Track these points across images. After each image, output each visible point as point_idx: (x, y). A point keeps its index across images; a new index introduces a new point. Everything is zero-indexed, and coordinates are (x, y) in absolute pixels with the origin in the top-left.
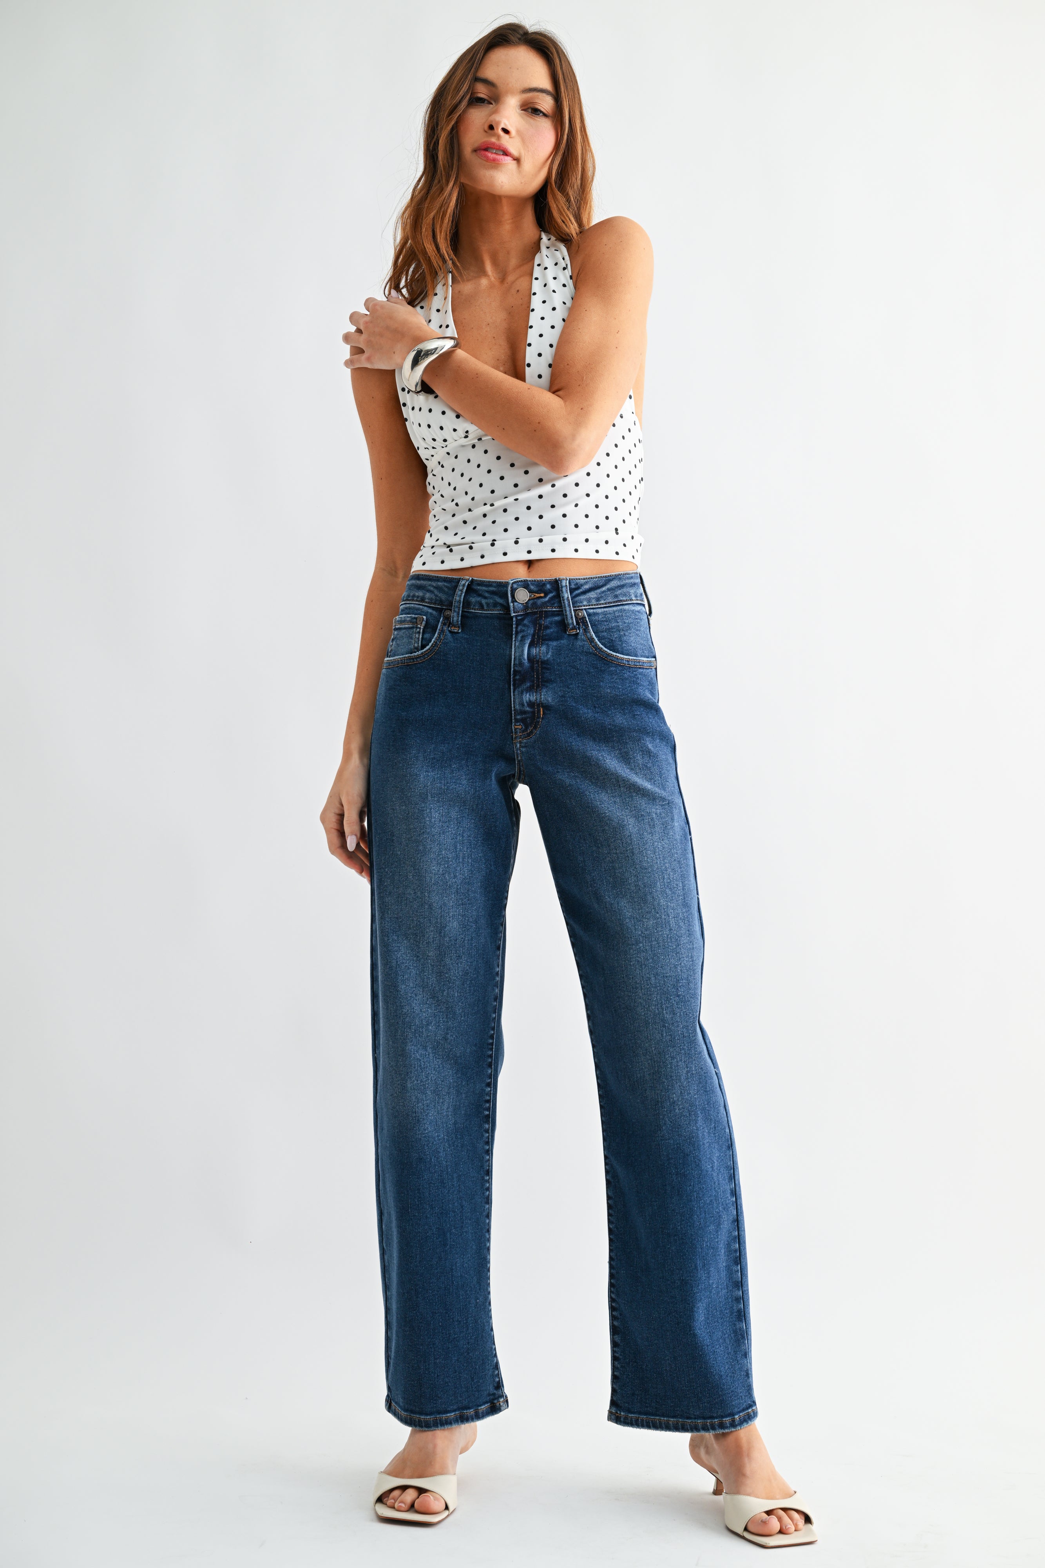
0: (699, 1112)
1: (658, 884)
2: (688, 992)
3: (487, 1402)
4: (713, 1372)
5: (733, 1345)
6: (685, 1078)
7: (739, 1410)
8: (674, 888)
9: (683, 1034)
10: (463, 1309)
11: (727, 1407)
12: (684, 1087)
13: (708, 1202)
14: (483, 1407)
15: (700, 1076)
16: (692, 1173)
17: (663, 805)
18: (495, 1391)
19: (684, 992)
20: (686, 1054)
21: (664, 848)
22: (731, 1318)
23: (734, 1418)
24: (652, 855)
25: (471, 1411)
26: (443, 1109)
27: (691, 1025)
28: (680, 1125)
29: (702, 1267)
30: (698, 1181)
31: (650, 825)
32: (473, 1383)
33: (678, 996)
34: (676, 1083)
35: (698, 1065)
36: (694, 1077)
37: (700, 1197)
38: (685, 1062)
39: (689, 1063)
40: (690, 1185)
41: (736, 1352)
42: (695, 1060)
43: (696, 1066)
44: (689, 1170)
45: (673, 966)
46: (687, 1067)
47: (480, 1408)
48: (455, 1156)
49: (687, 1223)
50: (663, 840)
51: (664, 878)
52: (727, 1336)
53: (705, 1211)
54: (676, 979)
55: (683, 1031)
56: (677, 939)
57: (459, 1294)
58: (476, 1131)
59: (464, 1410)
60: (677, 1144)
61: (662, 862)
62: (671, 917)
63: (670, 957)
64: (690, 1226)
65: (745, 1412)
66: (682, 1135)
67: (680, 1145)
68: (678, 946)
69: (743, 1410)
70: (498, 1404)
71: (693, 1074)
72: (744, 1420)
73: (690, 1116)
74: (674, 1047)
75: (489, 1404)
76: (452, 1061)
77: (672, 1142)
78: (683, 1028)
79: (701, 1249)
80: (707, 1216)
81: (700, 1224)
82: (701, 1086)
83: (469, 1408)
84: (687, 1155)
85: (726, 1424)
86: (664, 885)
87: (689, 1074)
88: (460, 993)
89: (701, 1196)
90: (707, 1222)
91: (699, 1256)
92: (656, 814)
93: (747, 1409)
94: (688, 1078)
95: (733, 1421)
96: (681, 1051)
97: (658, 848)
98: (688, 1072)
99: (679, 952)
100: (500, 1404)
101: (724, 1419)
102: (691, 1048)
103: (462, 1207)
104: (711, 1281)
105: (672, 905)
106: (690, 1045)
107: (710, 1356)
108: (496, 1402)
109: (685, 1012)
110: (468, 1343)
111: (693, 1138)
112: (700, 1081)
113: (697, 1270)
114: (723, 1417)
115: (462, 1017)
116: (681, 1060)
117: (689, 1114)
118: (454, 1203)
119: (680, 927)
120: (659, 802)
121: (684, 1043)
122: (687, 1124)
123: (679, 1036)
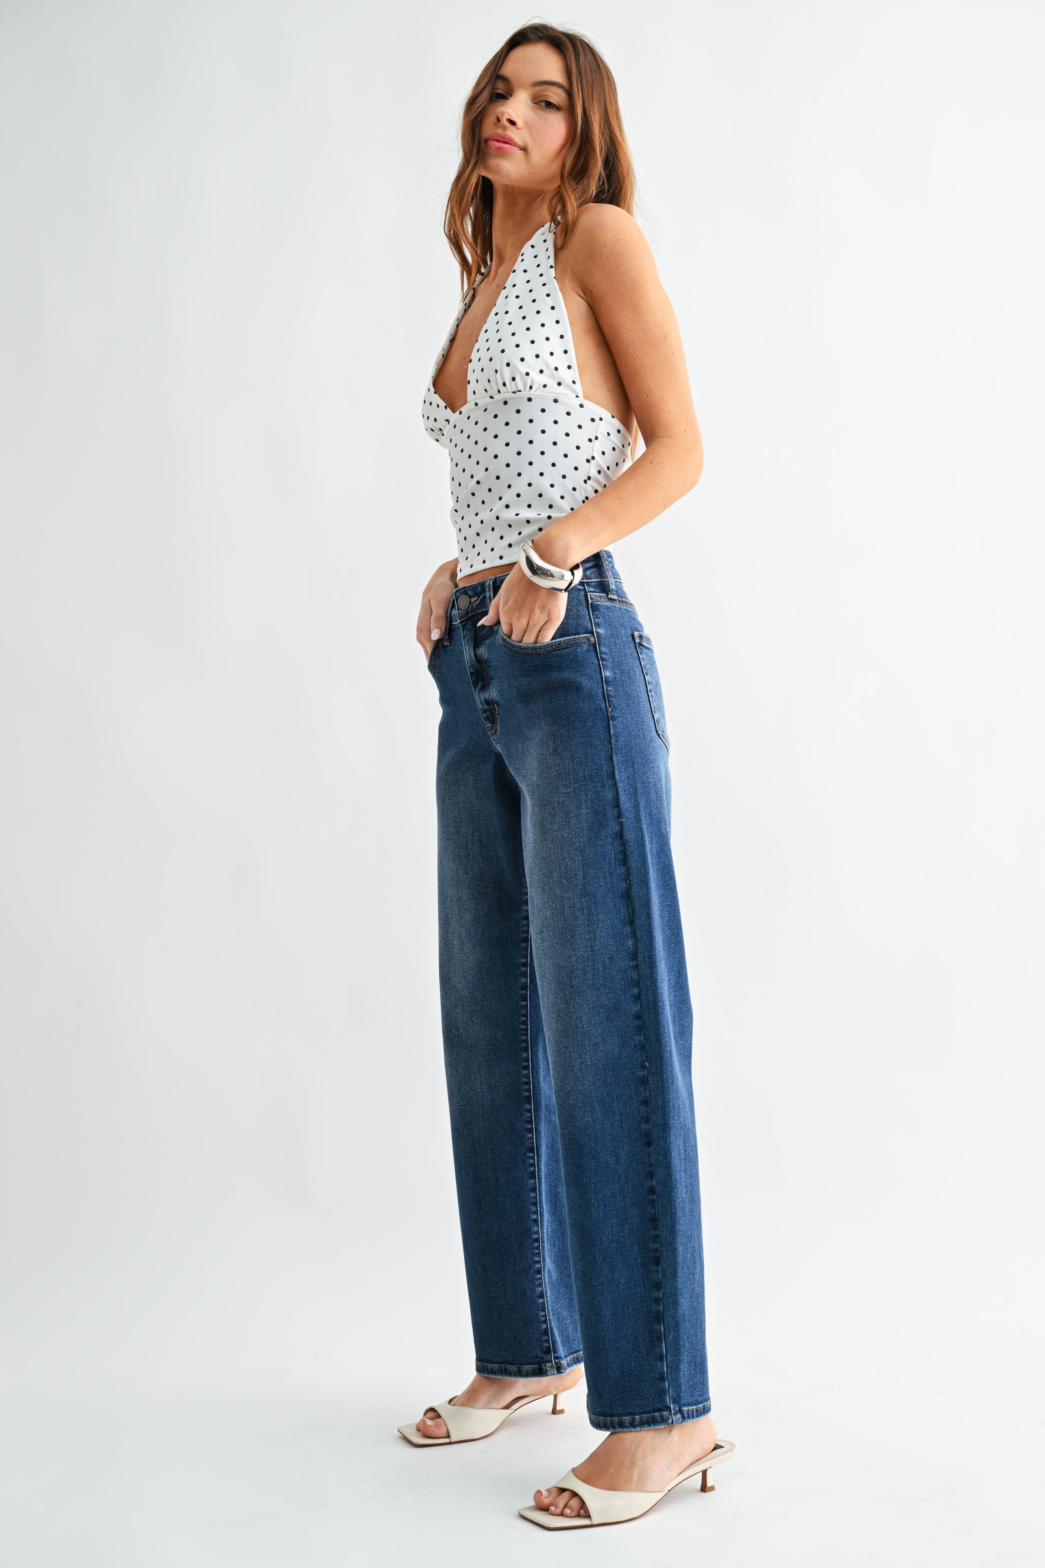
0: (595, 1104)
1: (555, 874)
2: (583, 982)
3: (535, 1364)
4: (614, 1367)
5: (646, 1344)
6: (578, 1069)
7: (641, 1411)
8: (571, 878)
9: (576, 1024)
10: (500, 1271)
11: (628, 1405)
12: (578, 1078)
13: (608, 1195)
14: (528, 1367)
15: (597, 1067)
16: (589, 1165)
17: (568, 793)
18: (543, 1355)
19: (578, 983)
20: (578, 1045)
21: (563, 837)
22: (648, 1317)
23: (634, 1418)
24: (551, 846)
25: (514, 1367)
26: (476, 1086)
27: (586, 1016)
28: (574, 1116)
29: (603, 1260)
30: (595, 1173)
31: (551, 814)
32: (516, 1342)
33: (572, 987)
34: (570, 1073)
35: (594, 1056)
36: (589, 1068)
37: (597, 1190)
38: (578, 1052)
39: (582, 1054)
40: (587, 1177)
41: (648, 1353)
42: (589, 1051)
43: (591, 1058)
44: (585, 1161)
45: (567, 956)
46: (581, 1058)
47: (523, 1367)
48: (489, 1130)
49: (585, 1215)
50: (563, 829)
51: (560, 868)
52: (639, 1334)
53: (605, 1204)
54: (571, 970)
55: (576, 1022)
56: (572, 930)
57: (495, 1257)
58: (515, 1109)
59: (508, 1364)
60: (572, 1135)
61: (560, 852)
62: (566, 908)
63: (564, 947)
64: (587, 1218)
65: (650, 1415)
66: (576, 1126)
67: (575, 1136)
68: (573, 936)
69: (649, 1412)
70: (544, 1367)
71: (587, 1065)
72: (646, 1422)
73: (584, 1107)
74: (567, 1037)
75: (538, 1366)
76: (484, 1042)
77: (567, 1132)
78: (576, 1019)
79: (601, 1241)
80: (608, 1209)
81: (599, 1216)
82: (598, 1077)
83: (513, 1364)
84: (583, 1146)
85: (626, 1423)
86: (561, 875)
87: (583, 1065)
88: (478, 980)
89: (599, 1188)
90: (607, 1215)
91: (599, 1249)
92: (558, 803)
93: (654, 1411)
94: (582, 1069)
95: (633, 1421)
96: (573, 1041)
97: (557, 837)
98: (581, 1063)
99: (574, 943)
100: (546, 1368)
101: (624, 1418)
102: (585, 1038)
103: (497, 1178)
104: (616, 1276)
105: (568, 895)
106: (584, 1036)
107: (611, 1351)
108: (543, 1365)
109: (579, 1002)
110: (508, 1304)
111: (589, 1130)
112: (597, 1073)
113: (597, 1263)
114: (623, 1415)
115: (483, 1002)
116: (574, 1051)
117: (584, 1105)
118: (487, 1173)
119: (576, 917)
120: (563, 790)
121: (577, 1033)
122: (581, 1115)
123: (572, 1027)
